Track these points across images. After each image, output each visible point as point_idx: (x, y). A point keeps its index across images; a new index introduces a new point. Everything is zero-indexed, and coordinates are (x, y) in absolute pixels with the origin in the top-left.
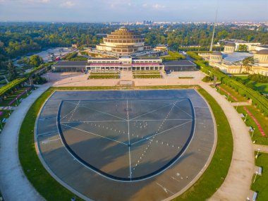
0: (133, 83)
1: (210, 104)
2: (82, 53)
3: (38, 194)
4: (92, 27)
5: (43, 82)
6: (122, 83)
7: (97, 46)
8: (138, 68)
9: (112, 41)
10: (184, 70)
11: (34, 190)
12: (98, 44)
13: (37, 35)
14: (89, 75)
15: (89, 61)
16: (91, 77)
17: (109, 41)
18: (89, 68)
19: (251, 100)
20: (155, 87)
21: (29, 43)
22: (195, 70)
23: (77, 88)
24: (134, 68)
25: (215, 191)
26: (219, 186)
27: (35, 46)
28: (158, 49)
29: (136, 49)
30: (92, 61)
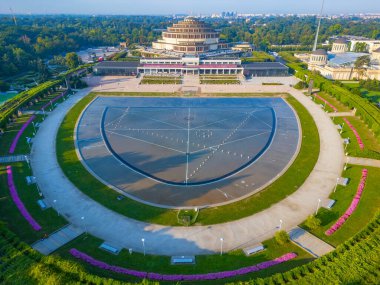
0: (200, 89)
1: (298, 114)
2: (133, 53)
3: (80, 192)
4: (148, 21)
5: (83, 85)
6: (184, 89)
7: (154, 44)
8: (208, 71)
9: (174, 36)
10: (270, 75)
11: (76, 188)
12: (155, 41)
13: (73, 30)
14: (141, 78)
15: (141, 61)
16: (144, 82)
17: (169, 36)
18: (142, 71)
19: (355, 110)
20: (228, 94)
21: (62, 38)
22: (286, 75)
23: (126, 93)
24: (202, 71)
25: (285, 197)
26: (290, 193)
27: (70, 43)
28: (238, 48)
29: (207, 48)
30: (146, 61)
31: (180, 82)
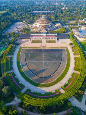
0: (46, 45)
1: (67, 56)
5: (18, 44)
8: (48, 38)
14: (31, 41)
20: (53, 47)
28: (57, 25)
30: (32, 34)
31: (41, 42)
